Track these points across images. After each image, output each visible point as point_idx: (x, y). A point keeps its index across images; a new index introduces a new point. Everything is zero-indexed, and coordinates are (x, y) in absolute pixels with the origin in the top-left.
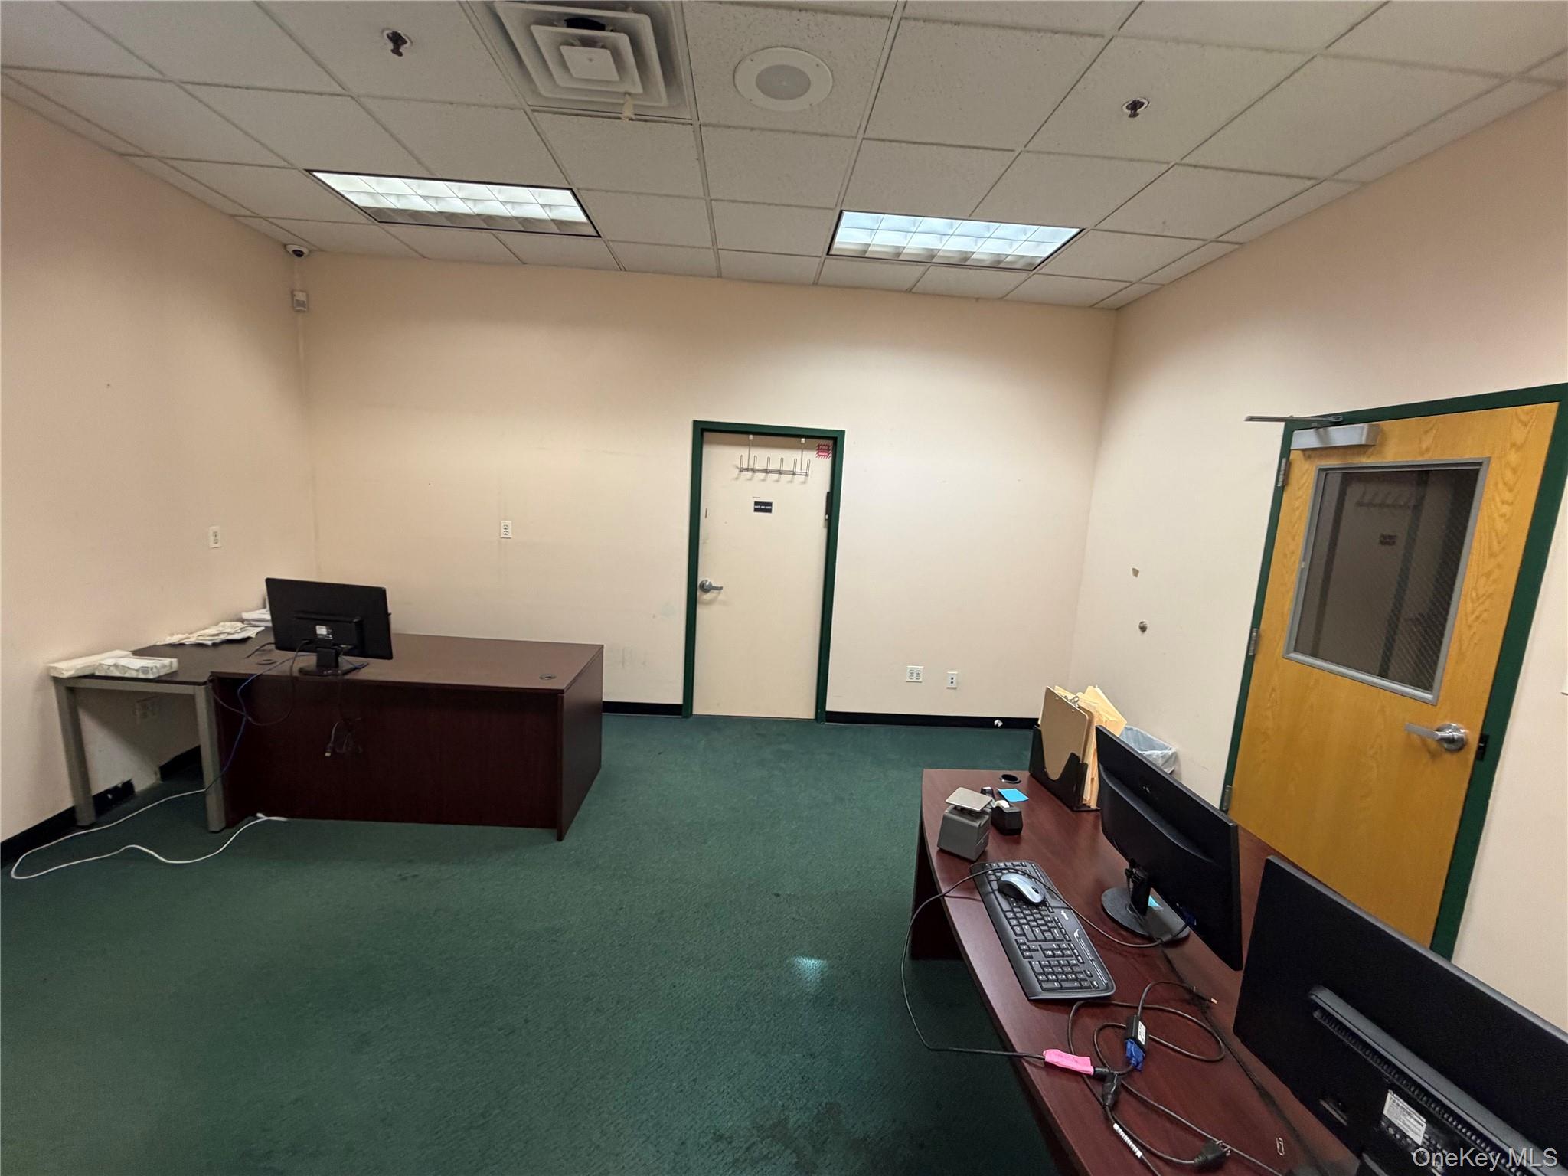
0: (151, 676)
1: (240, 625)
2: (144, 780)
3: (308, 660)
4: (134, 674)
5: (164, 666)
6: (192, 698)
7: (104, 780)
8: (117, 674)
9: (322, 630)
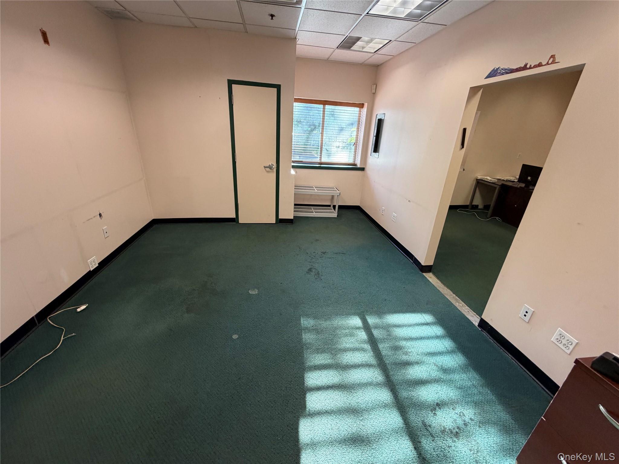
0: (491, 182)
1: (514, 178)
2: (481, 207)
3: (523, 185)
4: (488, 181)
5: (494, 180)
6: (496, 188)
7: (475, 203)
8: (486, 180)
9: (529, 178)
